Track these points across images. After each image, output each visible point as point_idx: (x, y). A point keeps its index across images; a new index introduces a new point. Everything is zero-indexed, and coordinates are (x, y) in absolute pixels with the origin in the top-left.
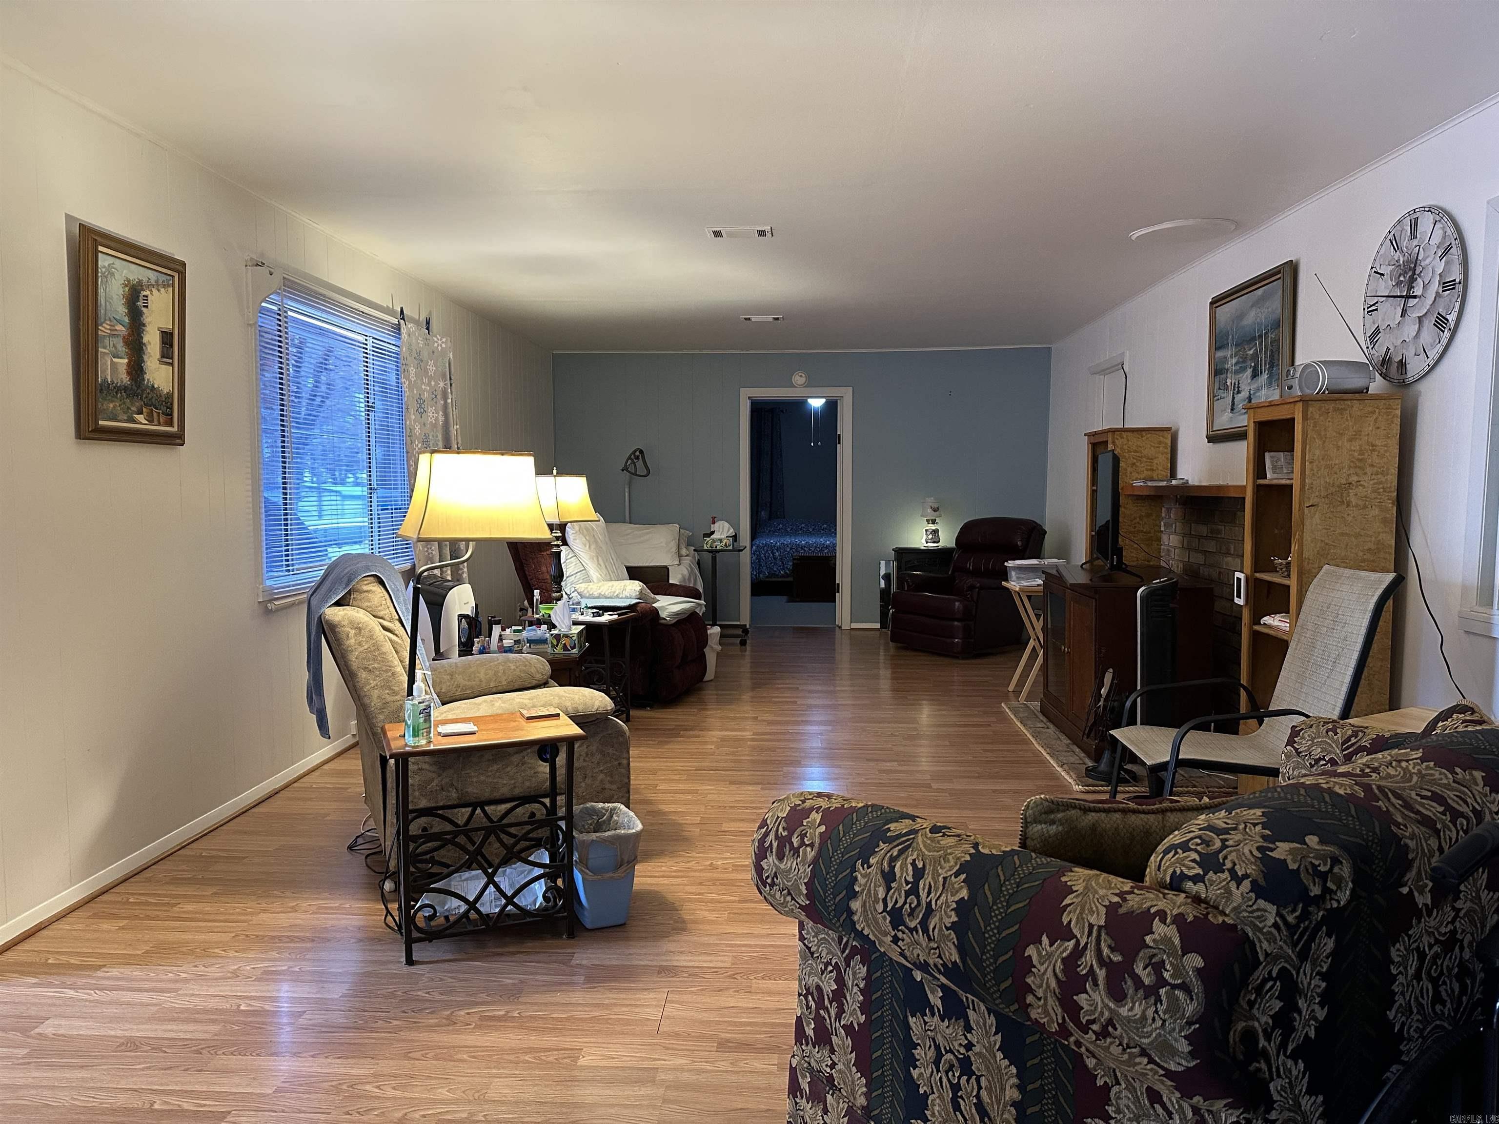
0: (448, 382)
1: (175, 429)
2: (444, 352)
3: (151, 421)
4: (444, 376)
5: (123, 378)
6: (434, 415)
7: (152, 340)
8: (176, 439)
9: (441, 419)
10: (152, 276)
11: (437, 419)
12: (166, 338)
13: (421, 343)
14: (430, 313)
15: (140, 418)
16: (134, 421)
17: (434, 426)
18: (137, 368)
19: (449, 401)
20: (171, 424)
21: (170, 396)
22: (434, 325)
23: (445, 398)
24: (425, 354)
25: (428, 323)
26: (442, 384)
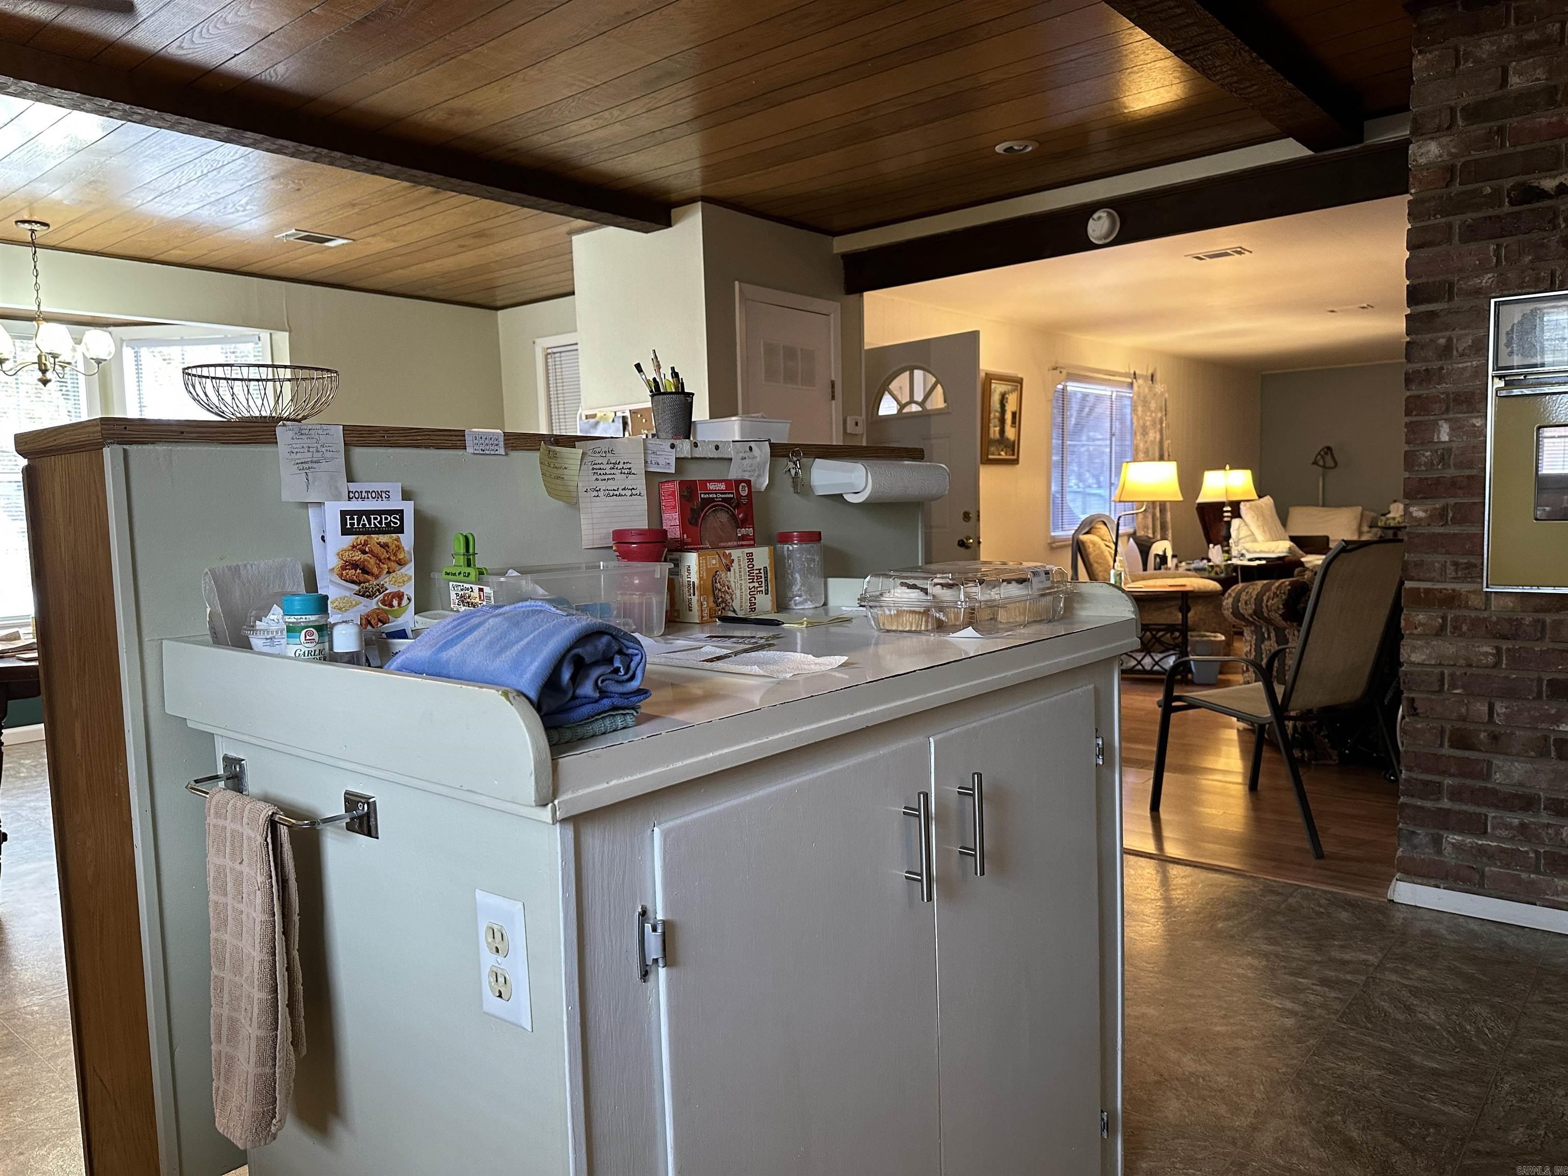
0: (1164, 413)
1: (1015, 457)
2: (1162, 394)
3: (1006, 454)
4: (1161, 410)
5: (997, 436)
6: (1153, 435)
7: (1008, 417)
8: (1016, 462)
9: (1158, 437)
10: (1010, 387)
11: (1155, 437)
12: (1014, 414)
13: (1147, 390)
14: (1155, 370)
15: (1003, 453)
16: (1000, 455)
17: (1153, 442)
18: (1002, 431)
19: (1164, 425)
20: (1013, 455)
21: (1014, 442)
22: (1158, 377)
23: (1161, 423)
24: (1149, 398)
25: (1152, 376)
26: (1159, 415)
